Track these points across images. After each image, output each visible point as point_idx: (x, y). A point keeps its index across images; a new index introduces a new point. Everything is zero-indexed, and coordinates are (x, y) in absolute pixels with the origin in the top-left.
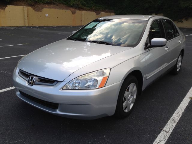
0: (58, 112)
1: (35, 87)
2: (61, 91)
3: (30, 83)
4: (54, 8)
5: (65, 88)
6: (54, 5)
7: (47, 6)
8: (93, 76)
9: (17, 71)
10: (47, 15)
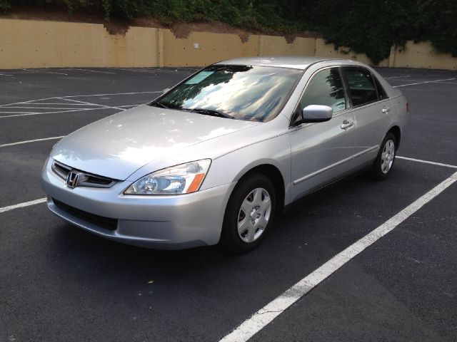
0: (117, 235)
1: (78, 191)
2: (121, 196)
3: (71, 184)
4: (209, 30)
5: (128, 192)
6: (208, 25)
7: (194, 26)
8: (181, 172)
9: (50, 164)
10: (196, 46)
